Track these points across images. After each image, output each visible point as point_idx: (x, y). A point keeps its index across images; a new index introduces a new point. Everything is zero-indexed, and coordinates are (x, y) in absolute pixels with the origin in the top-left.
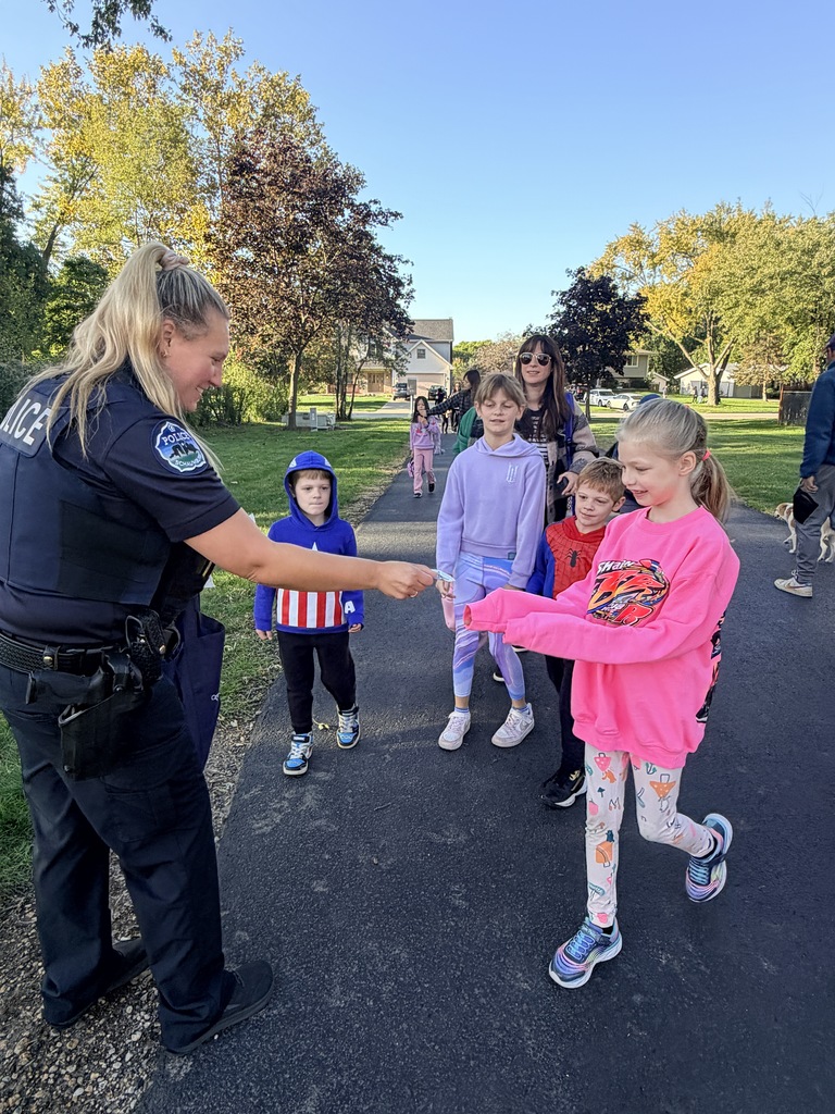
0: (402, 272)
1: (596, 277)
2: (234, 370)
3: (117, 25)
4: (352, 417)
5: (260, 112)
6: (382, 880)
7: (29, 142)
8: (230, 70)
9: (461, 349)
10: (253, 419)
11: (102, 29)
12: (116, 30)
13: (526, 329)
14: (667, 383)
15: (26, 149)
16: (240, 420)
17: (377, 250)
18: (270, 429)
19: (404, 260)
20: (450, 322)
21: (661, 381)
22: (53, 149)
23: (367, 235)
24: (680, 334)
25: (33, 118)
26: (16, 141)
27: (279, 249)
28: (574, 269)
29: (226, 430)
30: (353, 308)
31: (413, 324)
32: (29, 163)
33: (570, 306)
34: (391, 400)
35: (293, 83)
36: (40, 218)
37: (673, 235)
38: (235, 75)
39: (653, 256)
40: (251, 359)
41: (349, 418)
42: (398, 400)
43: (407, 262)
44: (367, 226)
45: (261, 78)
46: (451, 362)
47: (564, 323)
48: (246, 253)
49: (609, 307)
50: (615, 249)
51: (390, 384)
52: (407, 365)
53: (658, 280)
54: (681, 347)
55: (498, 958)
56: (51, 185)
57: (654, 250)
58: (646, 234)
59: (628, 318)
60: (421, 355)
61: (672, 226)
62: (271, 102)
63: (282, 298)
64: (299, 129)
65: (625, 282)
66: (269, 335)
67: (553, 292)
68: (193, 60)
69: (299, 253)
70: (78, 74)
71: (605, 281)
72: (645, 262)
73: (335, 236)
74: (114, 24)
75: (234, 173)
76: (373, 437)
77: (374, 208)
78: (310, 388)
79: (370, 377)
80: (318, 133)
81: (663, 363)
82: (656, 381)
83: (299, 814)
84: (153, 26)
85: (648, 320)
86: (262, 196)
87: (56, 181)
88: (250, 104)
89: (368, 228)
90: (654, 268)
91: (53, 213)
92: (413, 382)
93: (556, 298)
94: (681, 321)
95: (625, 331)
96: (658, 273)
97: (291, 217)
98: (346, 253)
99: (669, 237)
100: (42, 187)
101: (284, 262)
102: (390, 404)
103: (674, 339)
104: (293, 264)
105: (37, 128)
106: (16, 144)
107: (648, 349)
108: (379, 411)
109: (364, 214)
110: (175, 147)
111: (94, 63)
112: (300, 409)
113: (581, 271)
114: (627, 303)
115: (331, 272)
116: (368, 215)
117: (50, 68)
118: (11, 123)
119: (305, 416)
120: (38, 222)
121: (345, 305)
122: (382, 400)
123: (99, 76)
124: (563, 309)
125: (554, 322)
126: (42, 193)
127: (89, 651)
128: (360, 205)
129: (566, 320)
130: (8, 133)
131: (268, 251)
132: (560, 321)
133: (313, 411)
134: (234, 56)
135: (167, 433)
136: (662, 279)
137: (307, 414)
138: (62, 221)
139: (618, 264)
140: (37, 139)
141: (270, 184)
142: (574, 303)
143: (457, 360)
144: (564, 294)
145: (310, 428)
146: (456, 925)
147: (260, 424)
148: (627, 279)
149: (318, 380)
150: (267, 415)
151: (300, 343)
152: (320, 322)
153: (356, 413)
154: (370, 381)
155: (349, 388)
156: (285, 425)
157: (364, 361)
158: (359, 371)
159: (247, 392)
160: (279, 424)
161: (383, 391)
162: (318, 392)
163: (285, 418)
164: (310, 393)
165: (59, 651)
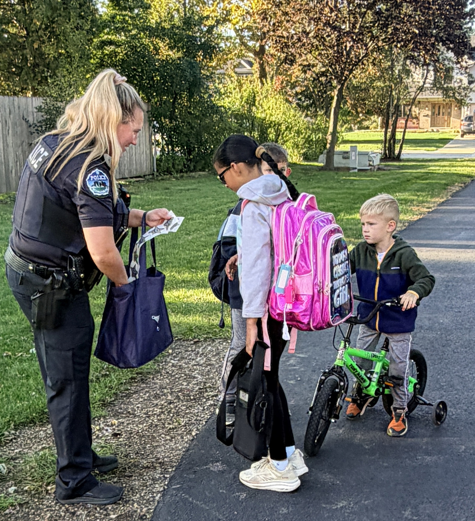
2: (270, 104)
4: (402, 157)
18: (306, 170)
34: (459, 137)
40: (292, 88)
41: (398, 158)
42: (466, 136)
51: (459, 116)
78: (360, 122)
79: (434, 107)
102: (457, 141)
108: (440, 151)
112: (341, 148)
119: (346, 155)
121: (396, 29)
122: (446, 136)
127: (50, 269)
133: (354, 149)
137: (347, 152)
145: (348, 169)
149: (369, 113)
150: (304, 154)
151: (342, 73)
152: (367, 49)
153: (408, 152)
154: (433, 113)
155: (401, 122)
156: (322, 164)
157: (421, 89)
158: (413, 102)
159: (283, 127)
160: (316, 164)
161: (448, 125)
162: (368, 128)
163: (323, 157)
164: (359, 128)
165: (37, 266)
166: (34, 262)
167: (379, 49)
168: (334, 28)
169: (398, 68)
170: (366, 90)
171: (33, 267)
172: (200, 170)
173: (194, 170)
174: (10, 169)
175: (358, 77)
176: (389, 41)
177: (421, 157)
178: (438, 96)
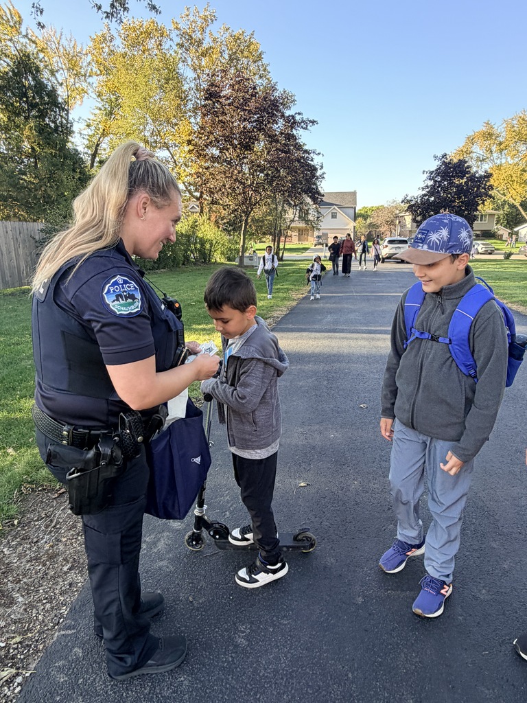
0: (316, 161)
1: (455, 161)
3: (126, 5)
4: (284, 258)
5: (227, 57)
6: (191, 616)
7: (84, 85)
8: (207, 31)
9: (363, 212)
10: (218, 260)
11: (116, 8)
12: (125, 9)
13: (403, 198)
14: (509, 233)
15: (83, 90)
16: (209, 261)
17: (298, 147)
19: (317, 153)
20: (354, 194)
21: (504, 232)
22: (97, 90)
23: (293, 136)
24: (519, 199)
25: (87, 70)
26: (77, 85)
27: (235, 147)
28: (439, 155)
29: (200, 267)
30: (283, 186)
31: (323, 196)
32: (85, 99)
33: (436, 181)
34: (313, 247)
35: (248, 37)
36: (91, 133)
37: (515, 129)
38: (211, 34)
39: (500, 144)
40: (222, 220)
42: (317, 247)
43: (319, 154)
44: (294, 131)
45: (227, 35)
46: (355, 220)
47: (431, 193)
48: (215, 152)
49: (463, 181)
50: (472, 140)
51: (313, 236)
52: (321, 224)
53: (504, 161)
54: (520, 208)
55: (255, 694)
56: (97, 112)
57: (501, 139)
58: (496, 128)
59: (478, 189)
60: (334, 216)
61: (515, 122)
62: (234, 50)
63: (235, 180)
64: (253, 67)
65: (480, 163)
66: (227, 205)
67: (424, 171)
68: (184, 25)
69: (247, 150)
70: (112, 39)
71: (462, 162)
72: (494, 148)
73: (272, 138)
74: (124, 5)
75: (206, 99)
76: (294, 272)
77: (298, 118)
78: (260, 239)
79: (299, 231)
80: (265, 70)
81: (507, 220)
82: (500, 232)
83: (151, 555)
84: (149, 4)
85: (492, 189)
86: (224, 113)
87: (100, 109)
88: (221, 52)
89: (294, 132)
90: (501, 152)
91: (99, 130)
92: (326, 235)
93: (426, 176)
94: (520, 189)
95: (475, 197)
96: (504, 156)
97: (242, 126)
98: (279, 150)
99: (512, 130)
100: (92, 114)
101: (237, 156)
102: (313, 249)
103: (514, 202)
104: (244, 158)
105: (90, 76)
106: (77, 87)
107: (496, 210)
108: (304, 254)
109: (292, 122)
110: (168, 83)
111: (122, 32)
113: (444, 156)
114: (477, 178)
115: (269, 162)
116: (294, 122)
117: (95, 37)
118: (74, 74)
120: (89, 136)
121: (277, 184)
122: (307, 246)
123: (125, 40)
124: (431, 183)
125: (424, 192)
126: (92, 117)
127: (92, 432)
128: (289, 116)
129: (433, 191)
130: (72, 80)
131: (227, 150)
132: (428, 192)
134: (210, 21)
135: (116, 283)
136: (507, 160)
138: (103, 135)
139: (474, 151)
140: (89, 83)
141: (229, 105)
142: (438, 179)
143: (360, 219)
144: (431, 173)
145: (253, 266)
146: (233, 661)
147: (222, 263)
148: (481, 161)
149: (264, 234)
150: (228, 257)
151: (248, 210)
152: (261, 196)
153: (287, 255)
154: (299, 234)
155: (282, 239)
156: (237, 264)
157: (292, 221)
158: (289, 228)
159: (214, 242)
160: (234, 263)
161: (307, 241)
162: (265, 242)
163: (237, 260)
164: (260, 242)
165: (74, 429)
166: (69, 424)
167: (269, 197)
168: (241, 183)
169: (280, 208)
170: (263, 221)
171: (68, 432)
172: (162, 268)
173: (158, 268)
174: (22, 270)
175: (257, 213)
176: (274, 191)
177: (294, 259)
178: (302, 225)
